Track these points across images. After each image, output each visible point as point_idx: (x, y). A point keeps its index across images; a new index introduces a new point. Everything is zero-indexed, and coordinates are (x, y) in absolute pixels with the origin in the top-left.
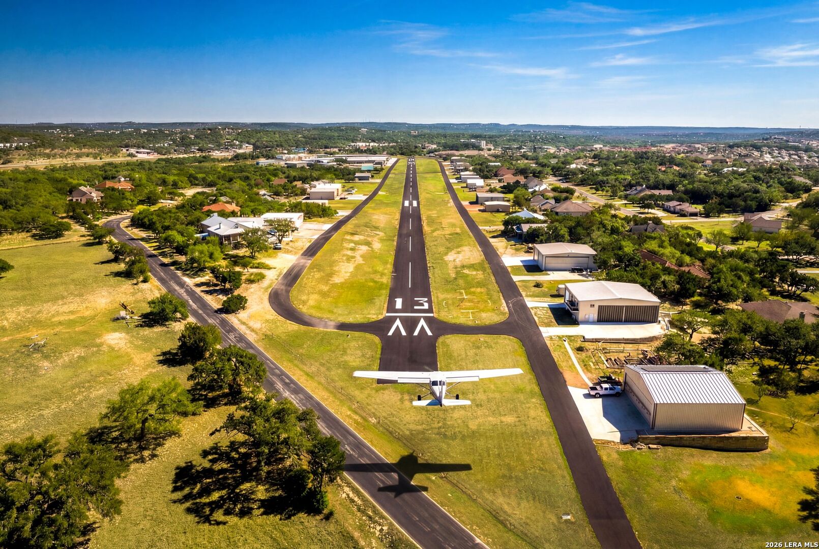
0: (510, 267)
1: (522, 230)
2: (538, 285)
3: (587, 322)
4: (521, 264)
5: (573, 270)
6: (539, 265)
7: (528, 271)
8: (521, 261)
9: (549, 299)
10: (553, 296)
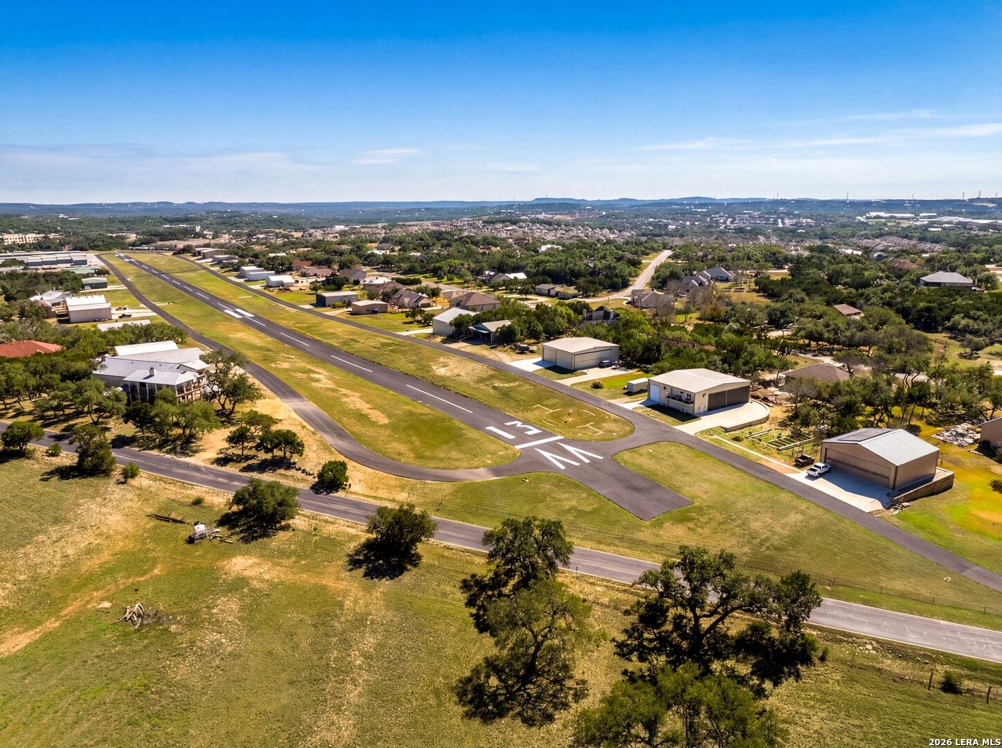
1: (487, 330)
3: (703, 414)
6: (560, 365)
7: (560, 373)
8: (535, 364)
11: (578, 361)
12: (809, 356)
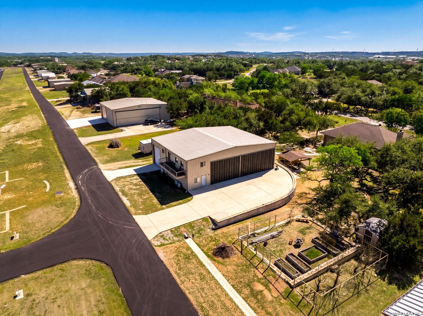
0: (77, 129)
1: (85, 94)
2: (113, 145)
3: (201, 189)
4: (90, 124)
5: (147, 123)
6: (109, 122)
7: (98, 130)
8: (89, 121)
9: (133, 162)
10: (137, 156)
11: (121, 118)
12: (348, 116)
